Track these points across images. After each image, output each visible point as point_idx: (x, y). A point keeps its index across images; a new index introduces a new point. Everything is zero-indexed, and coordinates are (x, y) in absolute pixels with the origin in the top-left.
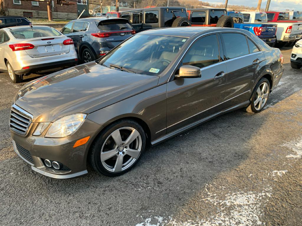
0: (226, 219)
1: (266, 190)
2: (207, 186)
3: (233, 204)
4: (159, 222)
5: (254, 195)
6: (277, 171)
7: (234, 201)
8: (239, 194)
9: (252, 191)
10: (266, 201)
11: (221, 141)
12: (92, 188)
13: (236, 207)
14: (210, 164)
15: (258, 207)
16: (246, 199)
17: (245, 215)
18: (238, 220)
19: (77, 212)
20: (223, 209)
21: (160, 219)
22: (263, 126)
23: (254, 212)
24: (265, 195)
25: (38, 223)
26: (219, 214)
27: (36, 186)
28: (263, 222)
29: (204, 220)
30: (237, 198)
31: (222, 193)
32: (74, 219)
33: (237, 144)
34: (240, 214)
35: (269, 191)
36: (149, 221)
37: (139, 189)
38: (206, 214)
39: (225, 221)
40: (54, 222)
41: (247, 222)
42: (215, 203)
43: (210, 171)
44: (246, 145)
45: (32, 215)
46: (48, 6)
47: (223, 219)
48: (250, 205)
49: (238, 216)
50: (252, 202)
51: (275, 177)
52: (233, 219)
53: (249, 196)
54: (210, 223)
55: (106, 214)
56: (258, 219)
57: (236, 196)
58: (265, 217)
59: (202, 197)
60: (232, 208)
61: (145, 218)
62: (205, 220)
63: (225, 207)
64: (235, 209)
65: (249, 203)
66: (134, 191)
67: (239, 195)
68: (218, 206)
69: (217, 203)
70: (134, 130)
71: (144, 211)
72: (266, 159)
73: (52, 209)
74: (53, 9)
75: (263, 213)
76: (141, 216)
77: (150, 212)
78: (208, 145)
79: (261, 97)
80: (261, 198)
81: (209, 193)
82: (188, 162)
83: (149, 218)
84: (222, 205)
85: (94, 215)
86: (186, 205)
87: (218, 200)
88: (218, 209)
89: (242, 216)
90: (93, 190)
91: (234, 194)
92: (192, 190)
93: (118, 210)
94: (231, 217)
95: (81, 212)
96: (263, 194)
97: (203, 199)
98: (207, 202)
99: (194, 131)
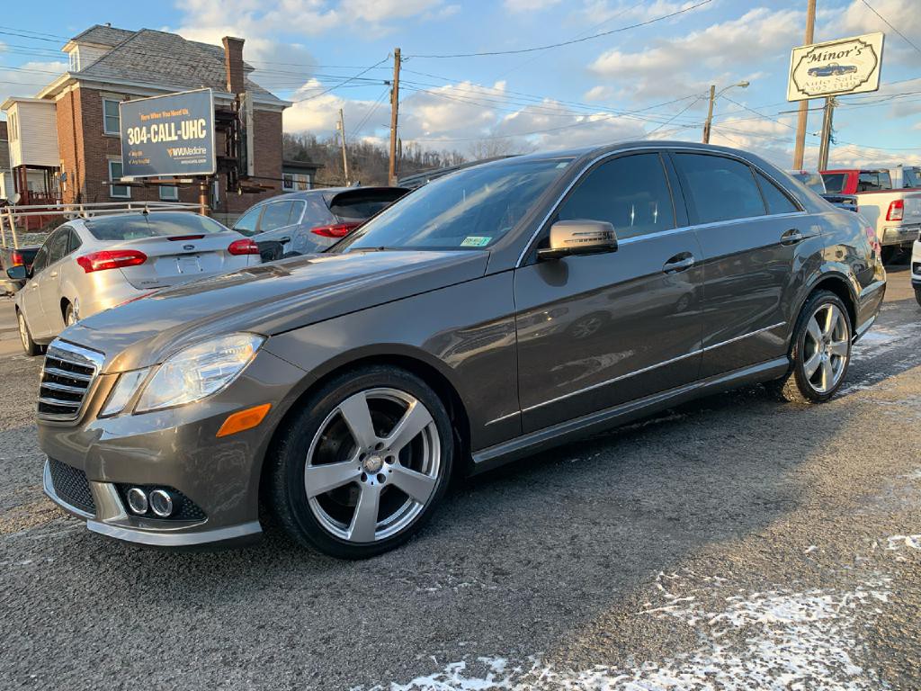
0: (729, 662)
1: (868, 584)
2: (662, 577)
3: (754, 622)
4: (494, 672)
5: (828, 599)
6: (903, 537)
7: (759, 615)
8: (773, 596)
9: (821, 587)
10: (871, 613)
11: (705, 470)
12: (274, 591)
13: (766, 629)
14: (671, 524)
15: (844, 628)
16: (801, 609)
17: (800, 649)
18: (776, 662)
19: (217, 650)
20: (720, 634)
21: (499, 664)
22: (842, 431)
23: (831, 641)
24: (870, 597)
25: (82, 679)
26: (707, 648)
27: (95, 588)
28: (868, 667)
29: (651, 665)
30: (768, 606)
31: (715, 594)
32: (204, 669)
33: (761, 476)
34: (780, 647)
35: (880, 587)
36: (457, 670)
37: (431, 589)
38: (660, 649)
39: (728, 667)
40: (135, 677)
41: (808, 667)
42: (690, 619)
43: (673, 542)
44: (788, 477)
45: (69, 660)
46: (202, 197)
47: (722, 661)
48: (816, 624)
49: (774, 652)
50: (822, 616)
51: (897, 551)
52: (758, 661)
53: (812, 599)
54: (675, 672)
55: (314, 652)
56: (846, 658)
57: (763, 600)
58: (874, 654)
59: (646, 605)
60: (750, 631)
61: (445, 661)
62: (654, 663)
63: (725, 631)
64: (762, 635)
65: (812, 619)
66: (414, 593)
67: (774, 599)
68: (703, 629)
69: (698, 618)
70: (414, 404)
71: (442, 645)
72: (860, 508)
73: (135, 645)
74: (215, 204)
75: (866, 644)
76: (433, 657)
77: (462, 647)
78: (662, 479)
79: (826, 353)
80: (853, 605)
81: (668, 596)
82: (597, 521)
83: (459, 661)
84: (715, 625)
85: (273, 657)
86: (590, 626)
87: (701, 612)
88: (703, 635)
89: (790, 651)
90: (278, 594)
91: (757, 594)
92: (610, 588)
93: (356, 643)
94: (748, 654)
95: (229, 649)
96: (860, 595)
97: (647, 611)
98: (661, 617)
99: (618, 450)
